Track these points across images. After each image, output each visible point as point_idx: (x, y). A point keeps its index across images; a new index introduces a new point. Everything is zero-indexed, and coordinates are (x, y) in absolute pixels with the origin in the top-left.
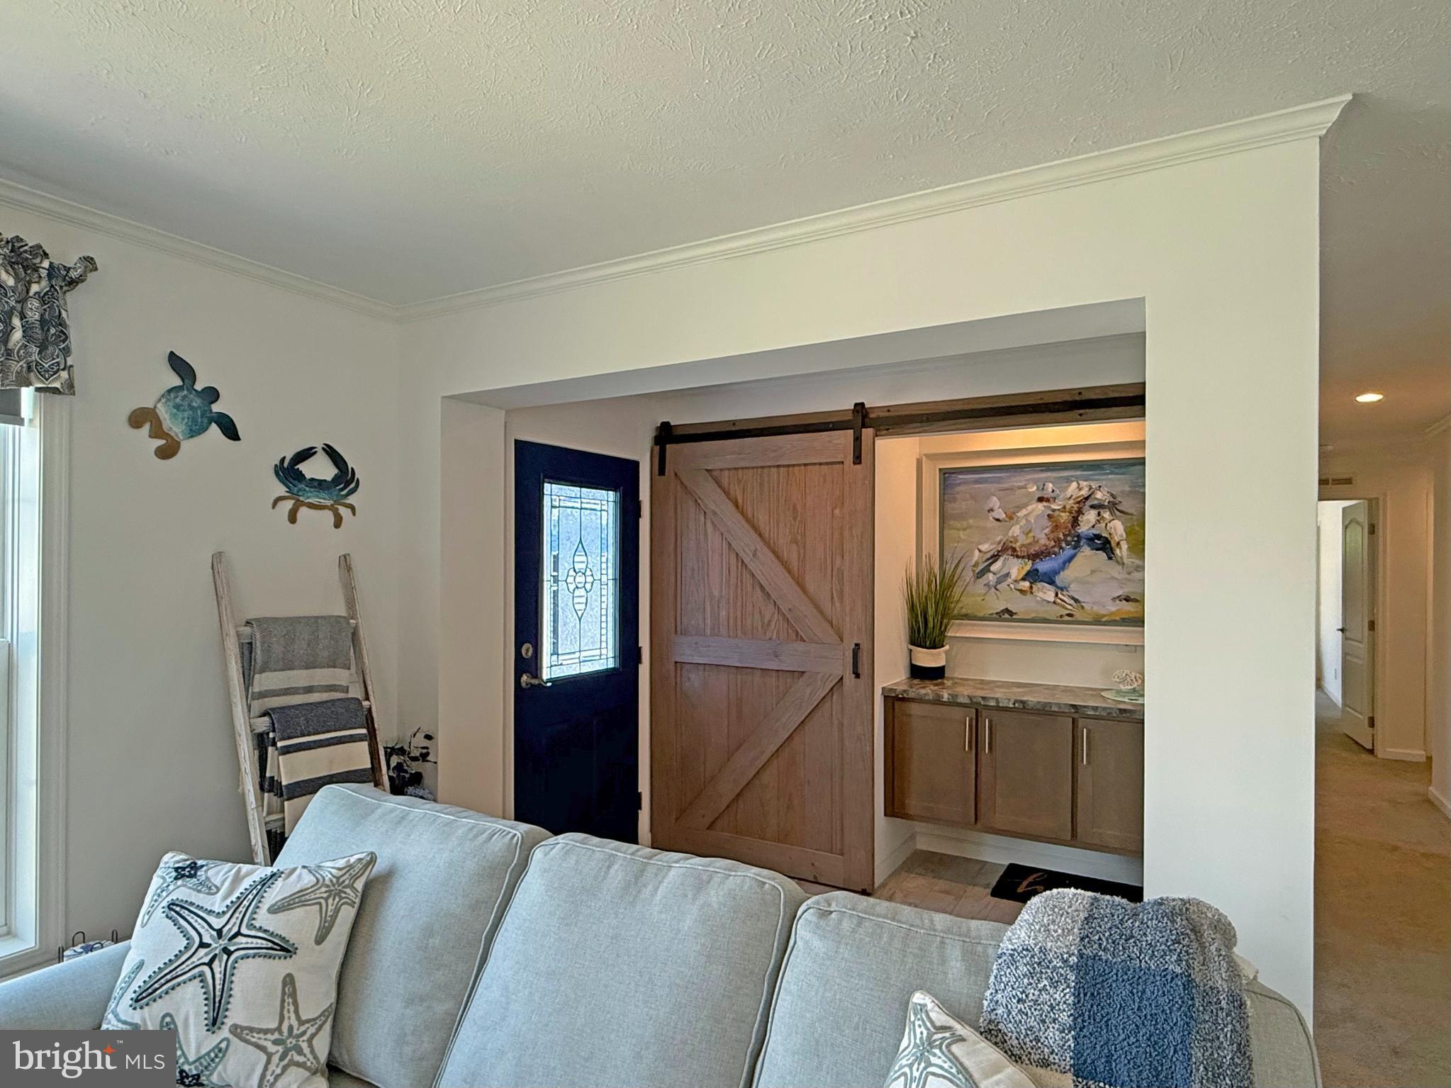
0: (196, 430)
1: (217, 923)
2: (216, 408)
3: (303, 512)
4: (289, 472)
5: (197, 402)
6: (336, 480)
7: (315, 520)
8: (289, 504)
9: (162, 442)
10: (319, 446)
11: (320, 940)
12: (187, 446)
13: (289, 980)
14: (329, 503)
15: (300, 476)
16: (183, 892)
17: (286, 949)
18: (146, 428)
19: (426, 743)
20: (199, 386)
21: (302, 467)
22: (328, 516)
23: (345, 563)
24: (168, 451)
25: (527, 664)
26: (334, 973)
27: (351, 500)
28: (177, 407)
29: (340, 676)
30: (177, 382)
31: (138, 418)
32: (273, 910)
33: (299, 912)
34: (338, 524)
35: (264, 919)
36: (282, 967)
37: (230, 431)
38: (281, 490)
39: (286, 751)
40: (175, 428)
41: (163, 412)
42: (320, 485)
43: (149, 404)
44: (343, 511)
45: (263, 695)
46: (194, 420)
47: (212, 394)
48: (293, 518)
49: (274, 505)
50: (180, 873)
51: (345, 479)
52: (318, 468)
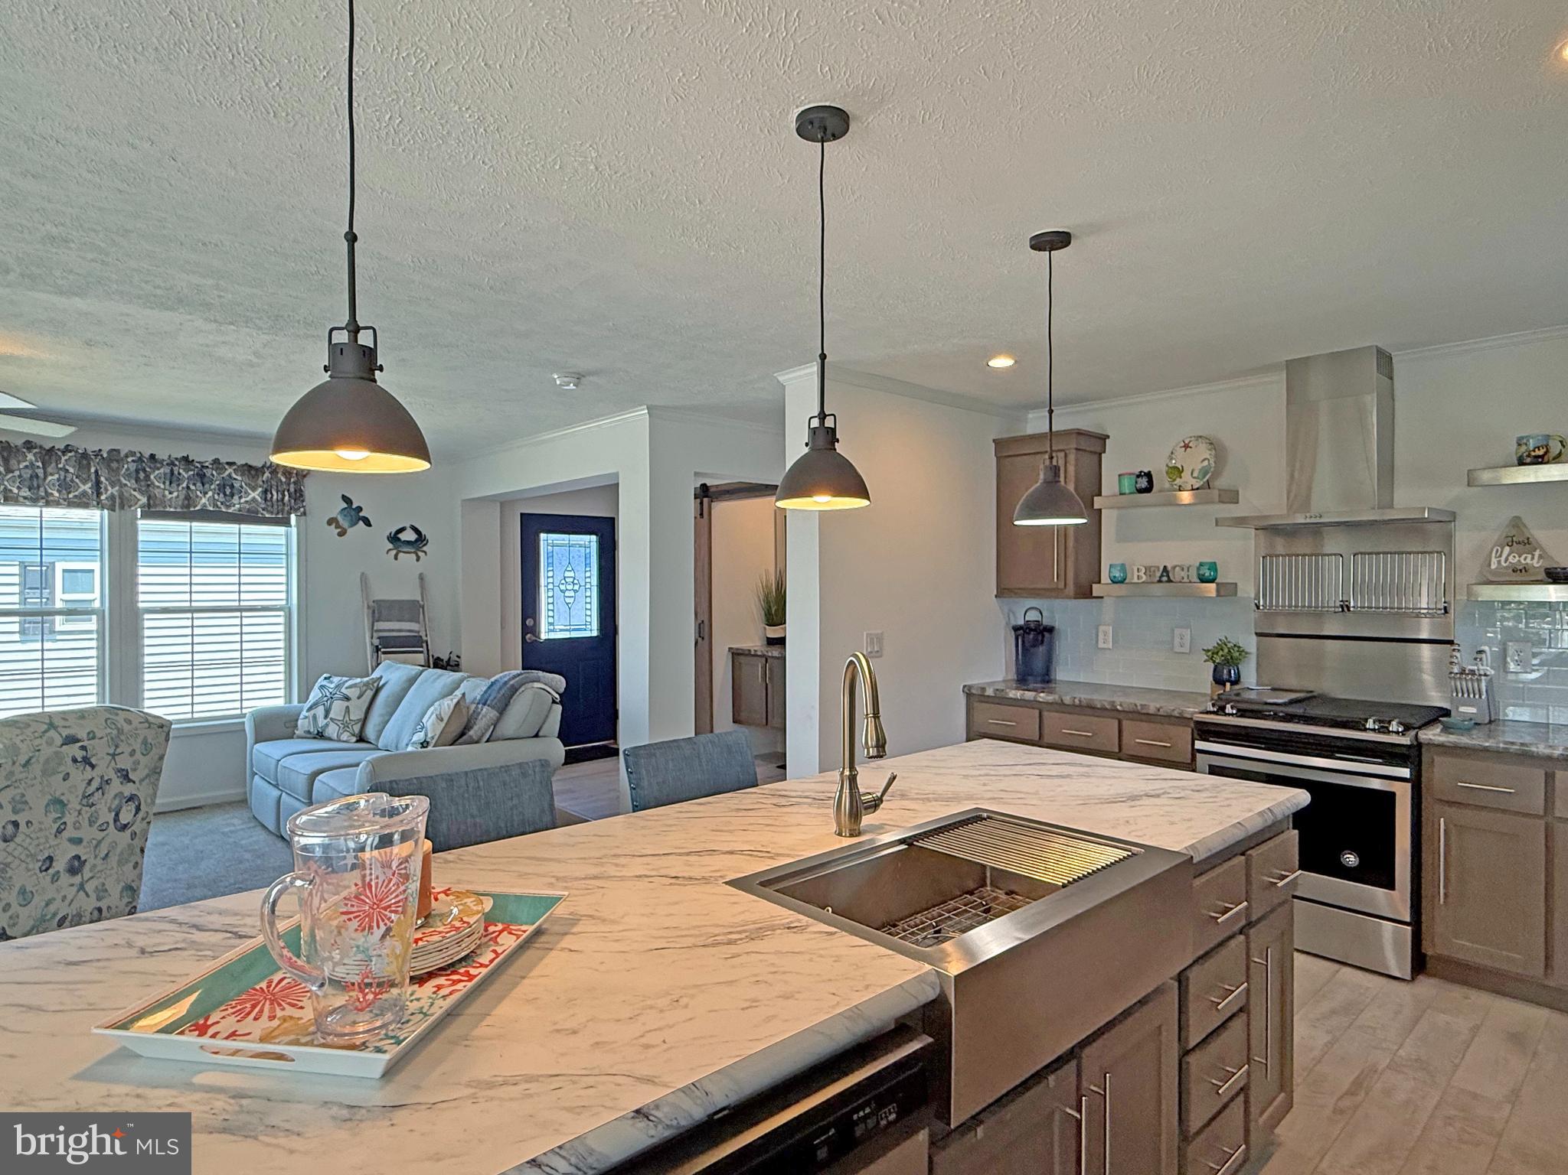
0: (353, 524)
1: (331, 690)
2: (361, 514)
3: (401, 555)
4: (394, 538)
5: (353, 513)
6: (416, 541)
7: (407, 558)
8: (394, 552)
9: (339, 530)
10: (408, 526)
11: (359, 698)
12: (350, 531)
13: (347, 707)
14: (413, 550)
15: (399, 539)
16: (325, 683)
17: (348, 699)
18: (333, 526)
19: (457, 659)
20: (354, 506)
21: (400, 536)
22: (414, 556)
23: (421, 577)
24: (342, 534)
25: (529, 626)
26: (364, 710)
27: (425, 549)
28: (345, 516)
29: (414, 626)
30: (345, 505)
31: (330, 522)
32: (347, 688)
33: (353, 689)
34: (418, 559)
35: (343, 690)
36: (346, 703)
37: (368, 523)
38: (391, 546)
39: (384, 653)
40: (344, 523)
41: (340, 518)
42: (408, 543)
43: (334, 516)
44: (420, 554)
45: (377, 631)
46: (352, 520)
47: (360, 509)
48: (396, 558)
49: (387, 553)
50: (326, 678)
51: (421, 539)
52: (409, 536)
